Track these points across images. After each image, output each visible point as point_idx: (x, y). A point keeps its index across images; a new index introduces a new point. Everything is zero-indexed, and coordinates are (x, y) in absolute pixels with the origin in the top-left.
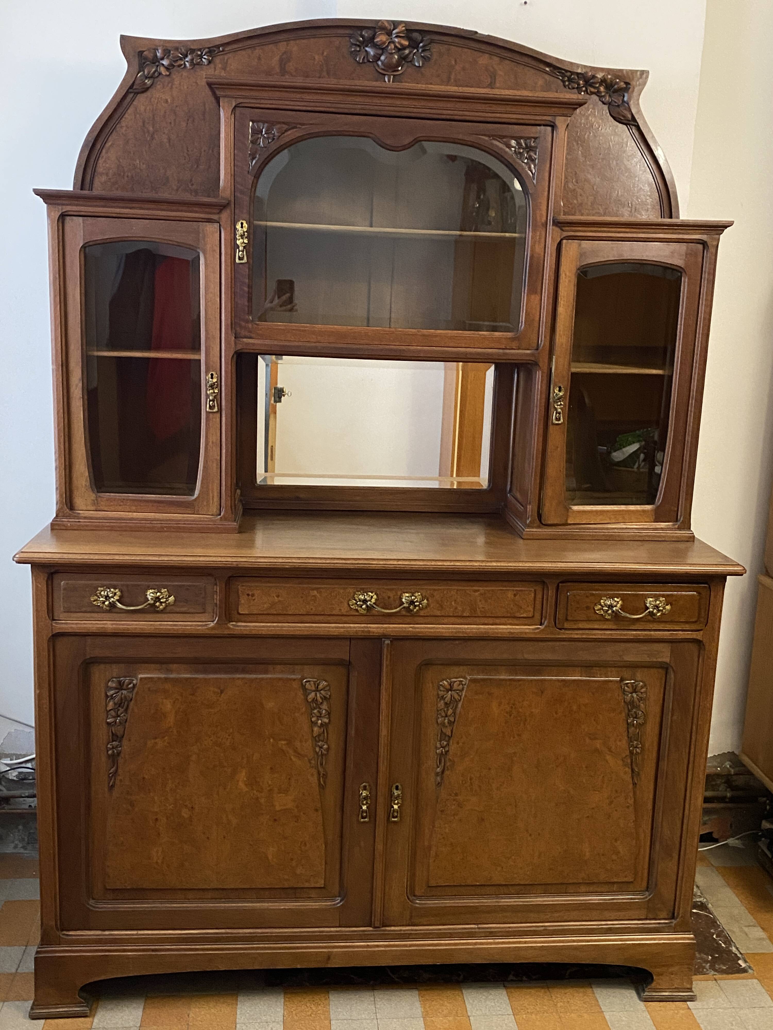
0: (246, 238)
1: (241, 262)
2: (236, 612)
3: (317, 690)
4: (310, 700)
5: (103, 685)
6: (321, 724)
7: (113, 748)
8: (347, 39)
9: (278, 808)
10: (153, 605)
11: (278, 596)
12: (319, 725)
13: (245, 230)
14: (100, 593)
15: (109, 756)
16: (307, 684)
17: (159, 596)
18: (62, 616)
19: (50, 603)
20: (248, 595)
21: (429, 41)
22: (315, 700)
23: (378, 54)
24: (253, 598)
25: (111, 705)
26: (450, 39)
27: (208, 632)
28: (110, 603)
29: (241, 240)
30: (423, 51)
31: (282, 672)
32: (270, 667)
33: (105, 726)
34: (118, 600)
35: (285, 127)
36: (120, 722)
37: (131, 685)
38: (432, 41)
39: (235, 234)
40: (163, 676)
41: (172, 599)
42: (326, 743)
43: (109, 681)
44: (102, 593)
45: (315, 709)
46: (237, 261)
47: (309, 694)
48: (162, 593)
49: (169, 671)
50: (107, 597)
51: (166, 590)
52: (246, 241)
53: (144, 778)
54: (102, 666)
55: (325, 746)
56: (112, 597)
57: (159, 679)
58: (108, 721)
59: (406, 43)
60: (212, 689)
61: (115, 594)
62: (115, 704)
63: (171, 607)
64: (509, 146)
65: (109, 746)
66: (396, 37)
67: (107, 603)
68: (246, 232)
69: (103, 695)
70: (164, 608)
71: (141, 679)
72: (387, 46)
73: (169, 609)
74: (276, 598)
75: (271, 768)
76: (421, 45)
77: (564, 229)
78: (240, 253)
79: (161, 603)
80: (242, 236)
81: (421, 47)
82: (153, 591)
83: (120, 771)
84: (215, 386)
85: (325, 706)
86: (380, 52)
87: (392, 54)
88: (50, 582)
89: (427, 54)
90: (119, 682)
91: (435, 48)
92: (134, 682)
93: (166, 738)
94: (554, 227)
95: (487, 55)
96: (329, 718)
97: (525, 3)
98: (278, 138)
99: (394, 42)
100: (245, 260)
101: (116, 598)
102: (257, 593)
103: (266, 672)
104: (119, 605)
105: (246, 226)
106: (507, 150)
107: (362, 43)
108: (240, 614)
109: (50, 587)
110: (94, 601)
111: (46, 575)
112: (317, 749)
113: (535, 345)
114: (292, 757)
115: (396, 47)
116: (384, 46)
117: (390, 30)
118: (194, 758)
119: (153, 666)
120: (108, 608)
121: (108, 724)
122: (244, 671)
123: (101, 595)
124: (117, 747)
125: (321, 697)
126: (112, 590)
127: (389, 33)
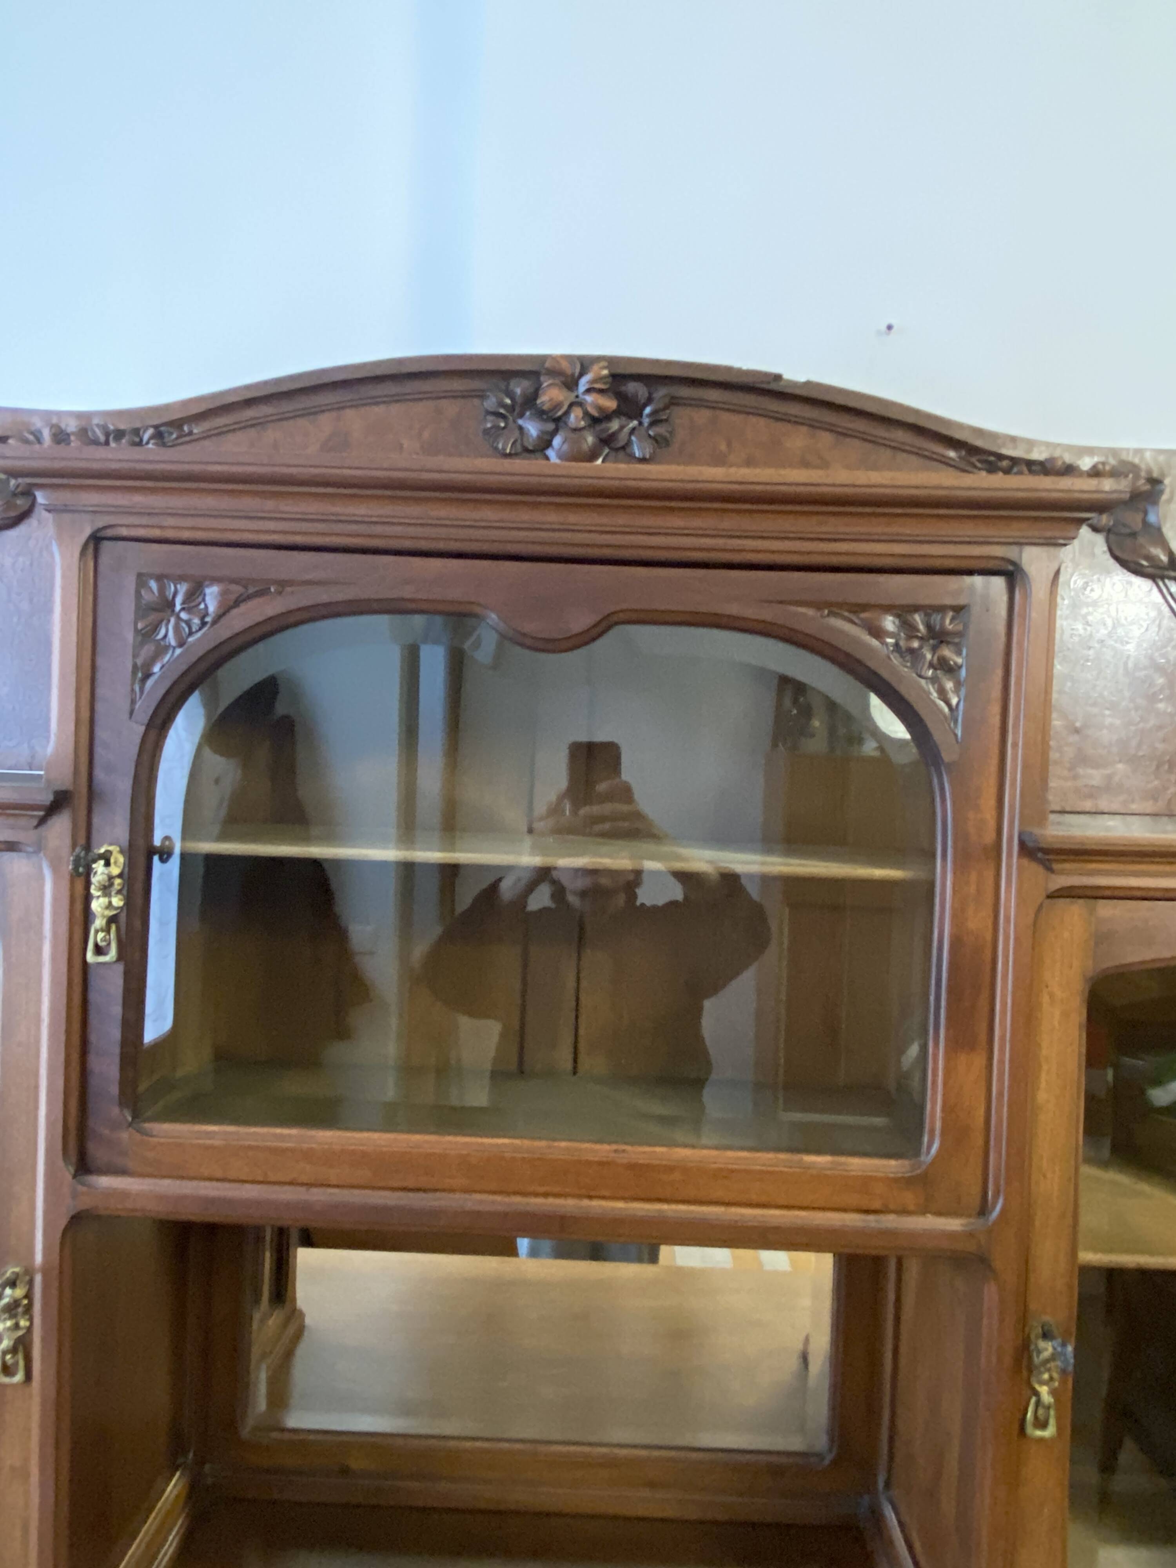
0: (119, 892)
1: (102, 959)
8: (476, 401)
13: (115, 870)
21: (667, 400)
23: (546, 433)
26: (713, 395)
29: (104, 901)
30: (653, 424)
35: (237, 589)
38: (674, 402)
39: (88, 884)
46: (90, 957)
52: (117, 901)
59: (611, 404)
64: (878, 633)
66: (588, 391)
68: (120, 876)
72: (567, 413)
76: (648, 410)
77: (1056, 866)
78: (101, 935)
80: (106, 889)
81: (649, 415)
84: (20, 1310)
86: (551, 426)
87: (575, 430)
89: (660, 430)
91: (681, 417)
94: (1025, 862)
95: (804, 429)
97: (890, 327)
98: (215, 622)
99: (580, 404)
100: (112, 954)
105: (121, 859)
106: (875, 642)
107: (511, 409)
113: (976, 1202)
115: (586, 414)
116: (560, 413)
117: (573, 375)
127: (571, 384)
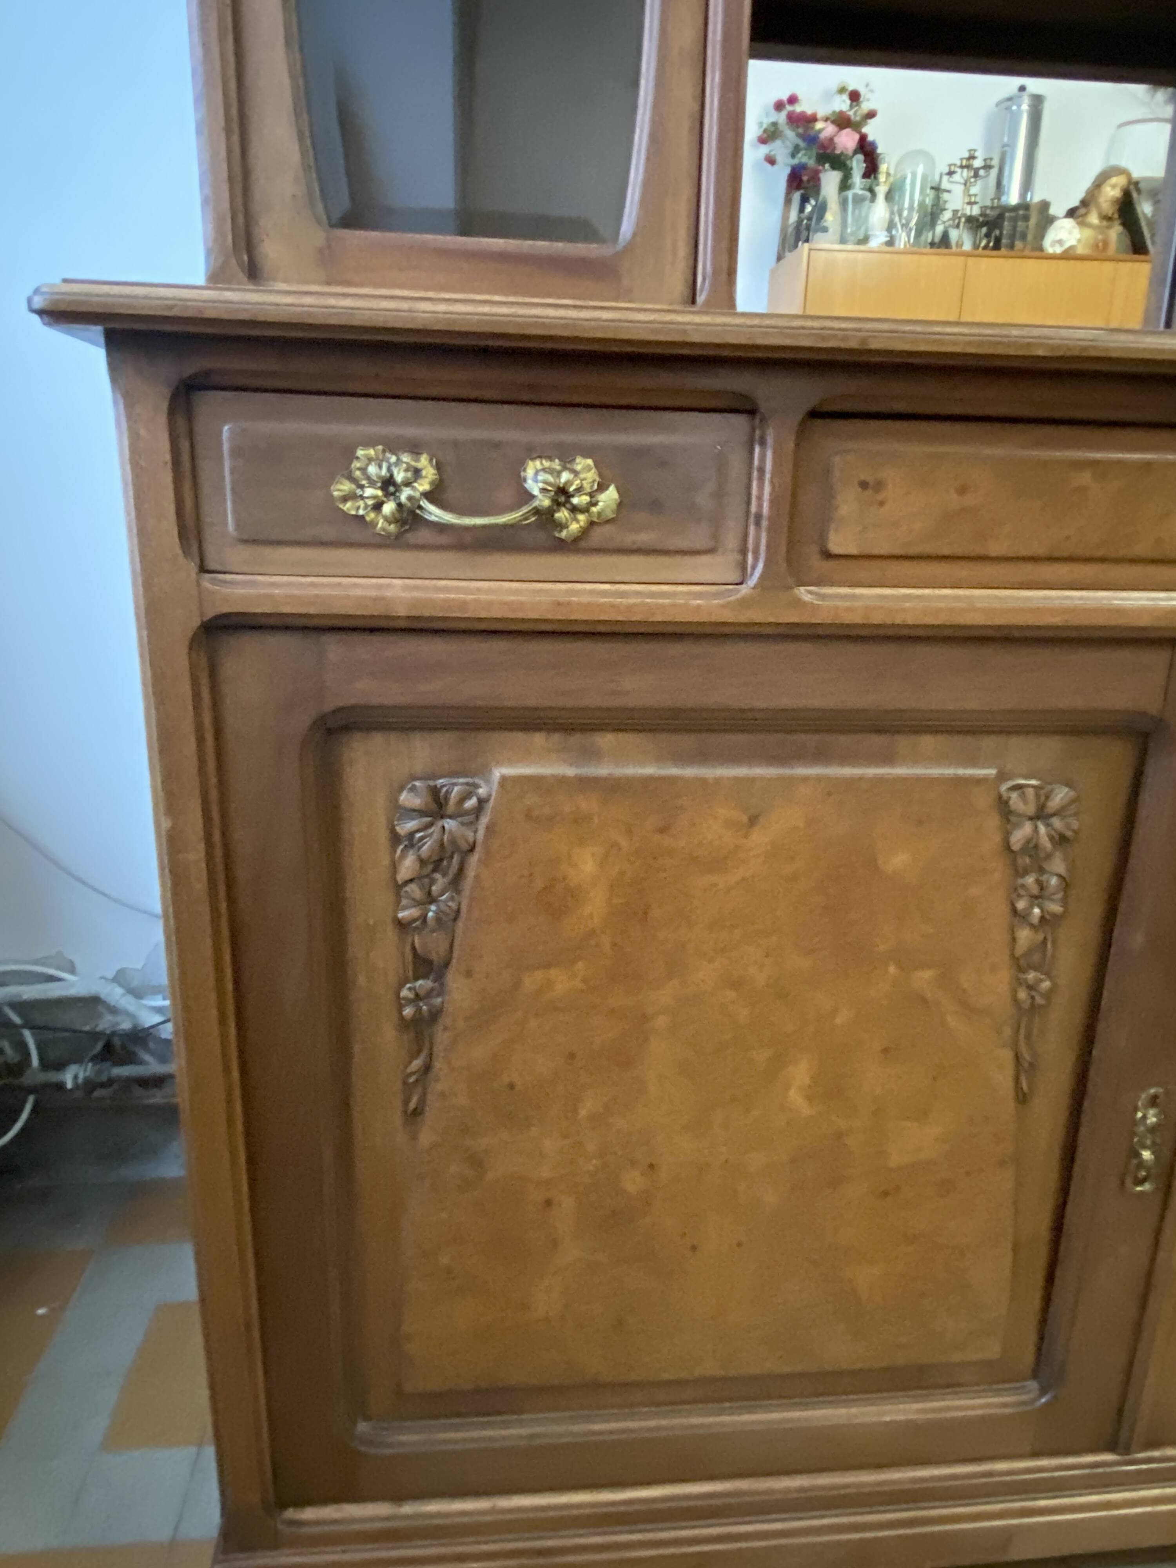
2: (814, 549)
3: (1041, 815)
4: (1016, 847)
5: (381, 801)
6: (1042, 919)
7: (418, 997)
9: (895, 1160)
10: (545, 517)
11: (962, 490)
12: (1035, 920)
14: (364, 470)
15: (404, 1024)
16: (1014, 795)
17: (569, 483)
18: (237, 556)
19: (189, 504)
20: (864, 485)
22: (1032, 847)
24: (880, 497)
25: (408, 866)
27: (728, 616)
28: (400, 505)
31: (941, 759)
32: (903, 742)
33: (391, 934)
34: (428, 496)
36: (438, 920)
37: (471, 803)
40: (570, 772)
41: (610, 496)
42: (1048, 974)
43: (401, 789)
44: (372, 469)
45: (1026, 872)
47: (1017, 826)
48: (576, 473)
49: (592, 755)
50: (388, 484)
51: (590, 462)
53: (511, 1086)
54: (378, 739)
55: (1046, 984)
56: (407, 484)
57: (562, 780)
58: (400, 915)
60: (723, 812)
61: (417, 473)
62: (422, 862)
63: (607, 529)
65: (405, 993)
67: (389, 508)
69: (383, 837)
70: (585, 532)
71: (504, 779)
73: (598, 535)
74: (954, 496)
75: (885, 1051)
79: (574, 509)
82: (546, 464)
83: (437, 1064)
85: (1058, 865)
88: (181, 423)
90: (435, 792)
92: (482, 791)
93: (580, 965)
96: (1065, 902)
101: (423, 486)
102: (891, 475)
103: (889, 759)
104: (434, 513)
108: (828, 555)
109: (185, 445)
110: (345, 499)
111: (167, 392)
112: (1022, 994)
114: (949, 1018)
118: (661, 1022)
119: (539, 739)
120: (392, 528)
121: (402, 926)
122: (821, 756)
123: (369, 478)
124: (429, 994)
125: (1051, 838)
126: (406, 458)
